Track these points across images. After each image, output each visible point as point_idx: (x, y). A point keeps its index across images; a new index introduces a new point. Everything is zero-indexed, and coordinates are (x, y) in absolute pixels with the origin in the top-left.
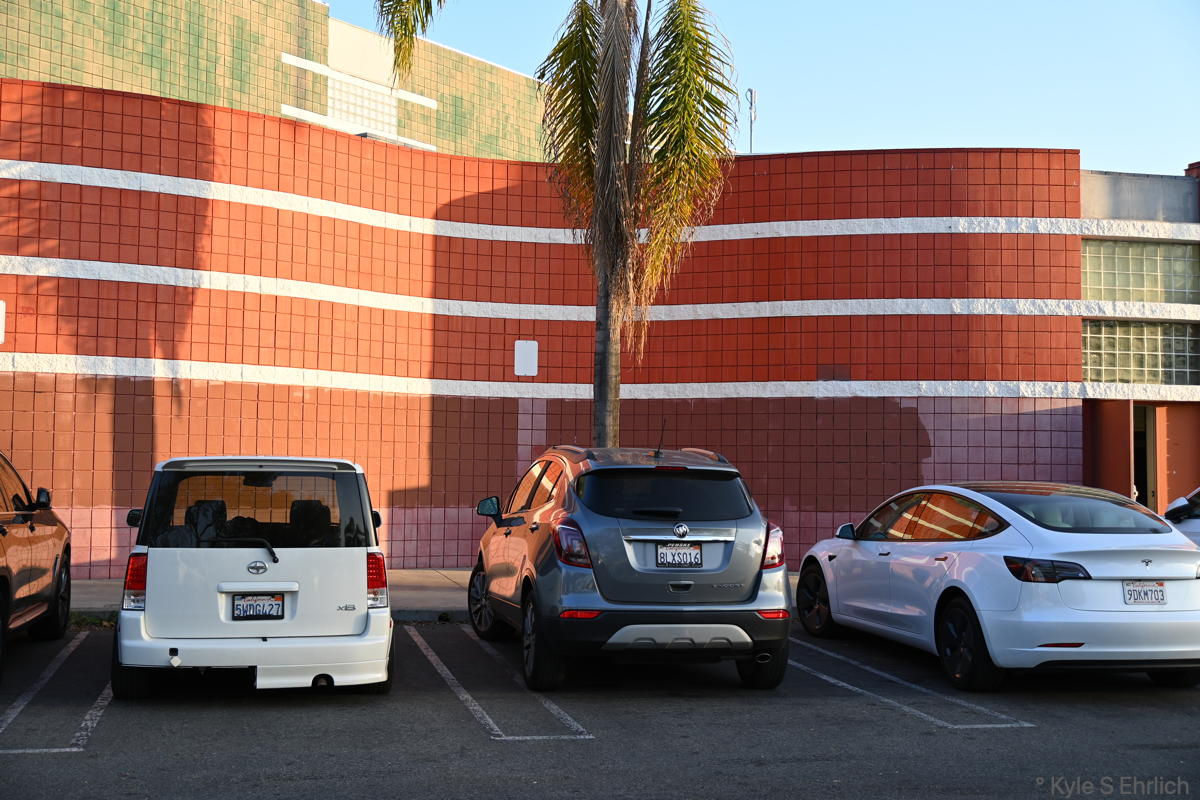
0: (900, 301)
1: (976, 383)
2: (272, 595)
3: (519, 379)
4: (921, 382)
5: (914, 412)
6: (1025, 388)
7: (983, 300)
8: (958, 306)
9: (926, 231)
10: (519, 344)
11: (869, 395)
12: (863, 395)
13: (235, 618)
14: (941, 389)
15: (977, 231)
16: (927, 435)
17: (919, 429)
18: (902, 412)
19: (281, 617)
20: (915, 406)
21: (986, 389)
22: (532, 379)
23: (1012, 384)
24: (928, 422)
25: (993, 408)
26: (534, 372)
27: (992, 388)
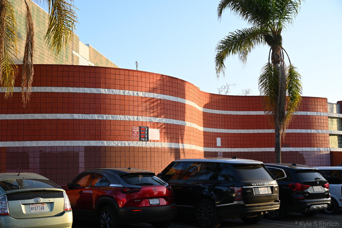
0: (298, 130)
1: (313, 148)
3: (218, 147)
4: (303, 148)
5: (302, 154)
6: (321, 149)
7: (313, 130)
8: (309, 131)
9: (302, 114)
10: (217, 138)
11: (293, 151)
12: (292, 151)
14: (307, 149)
15: (311, 115)
16: (305, 160)
17: (303, 158)
18: (300, 154)
20: (302, 153)
21: (315, 149)
22: (220, 147)
23: (319, 148)
24: (305, 157)
25: (316, 153)
26: (220, 145)
27: (316, 149)
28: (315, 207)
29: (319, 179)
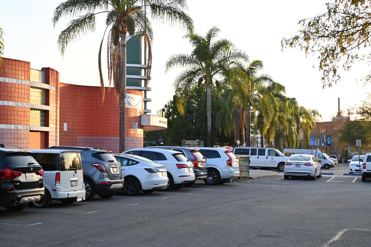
1: (9, 125)
2: (75, 181)
6: (20, 127)
7: (11, 102)
8: (6, 103)
13: (71, 187)
14: (1, 127)
15: (10, 82)
19: (76, 186)
23: (17, 126)
25: (13, 132)
27: (12, 127)
28: (26, 199)
29: (33, 165)
